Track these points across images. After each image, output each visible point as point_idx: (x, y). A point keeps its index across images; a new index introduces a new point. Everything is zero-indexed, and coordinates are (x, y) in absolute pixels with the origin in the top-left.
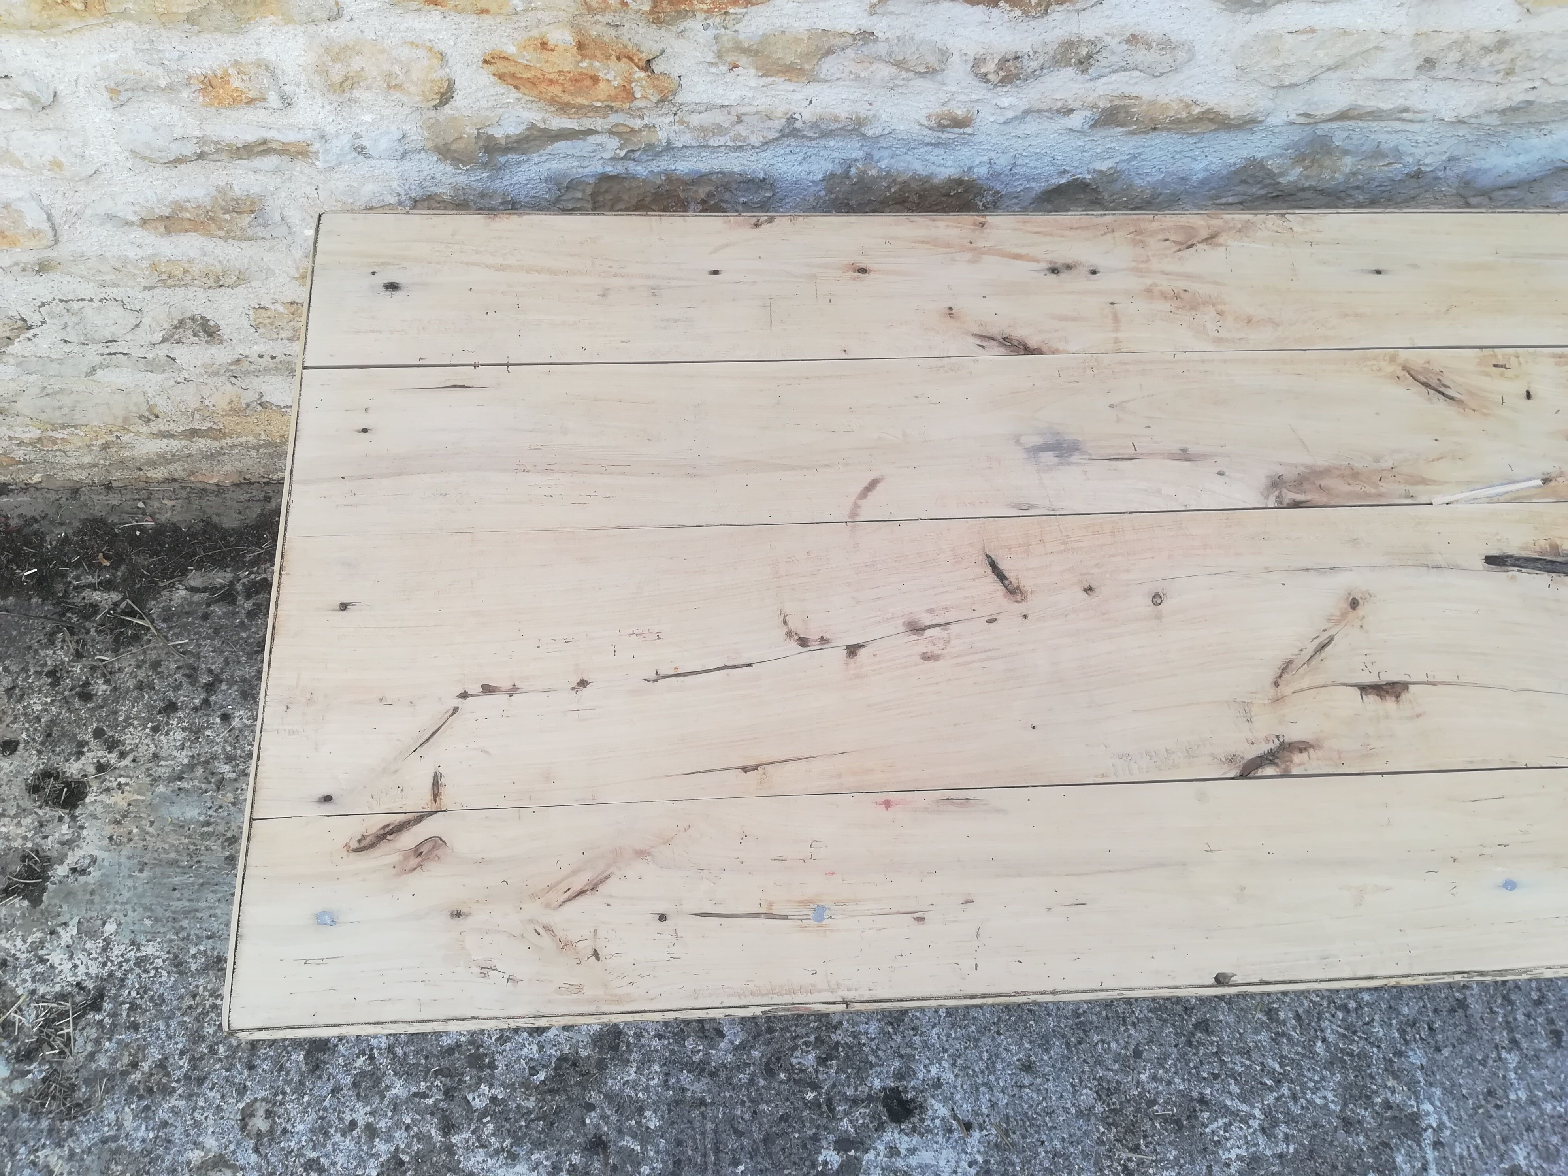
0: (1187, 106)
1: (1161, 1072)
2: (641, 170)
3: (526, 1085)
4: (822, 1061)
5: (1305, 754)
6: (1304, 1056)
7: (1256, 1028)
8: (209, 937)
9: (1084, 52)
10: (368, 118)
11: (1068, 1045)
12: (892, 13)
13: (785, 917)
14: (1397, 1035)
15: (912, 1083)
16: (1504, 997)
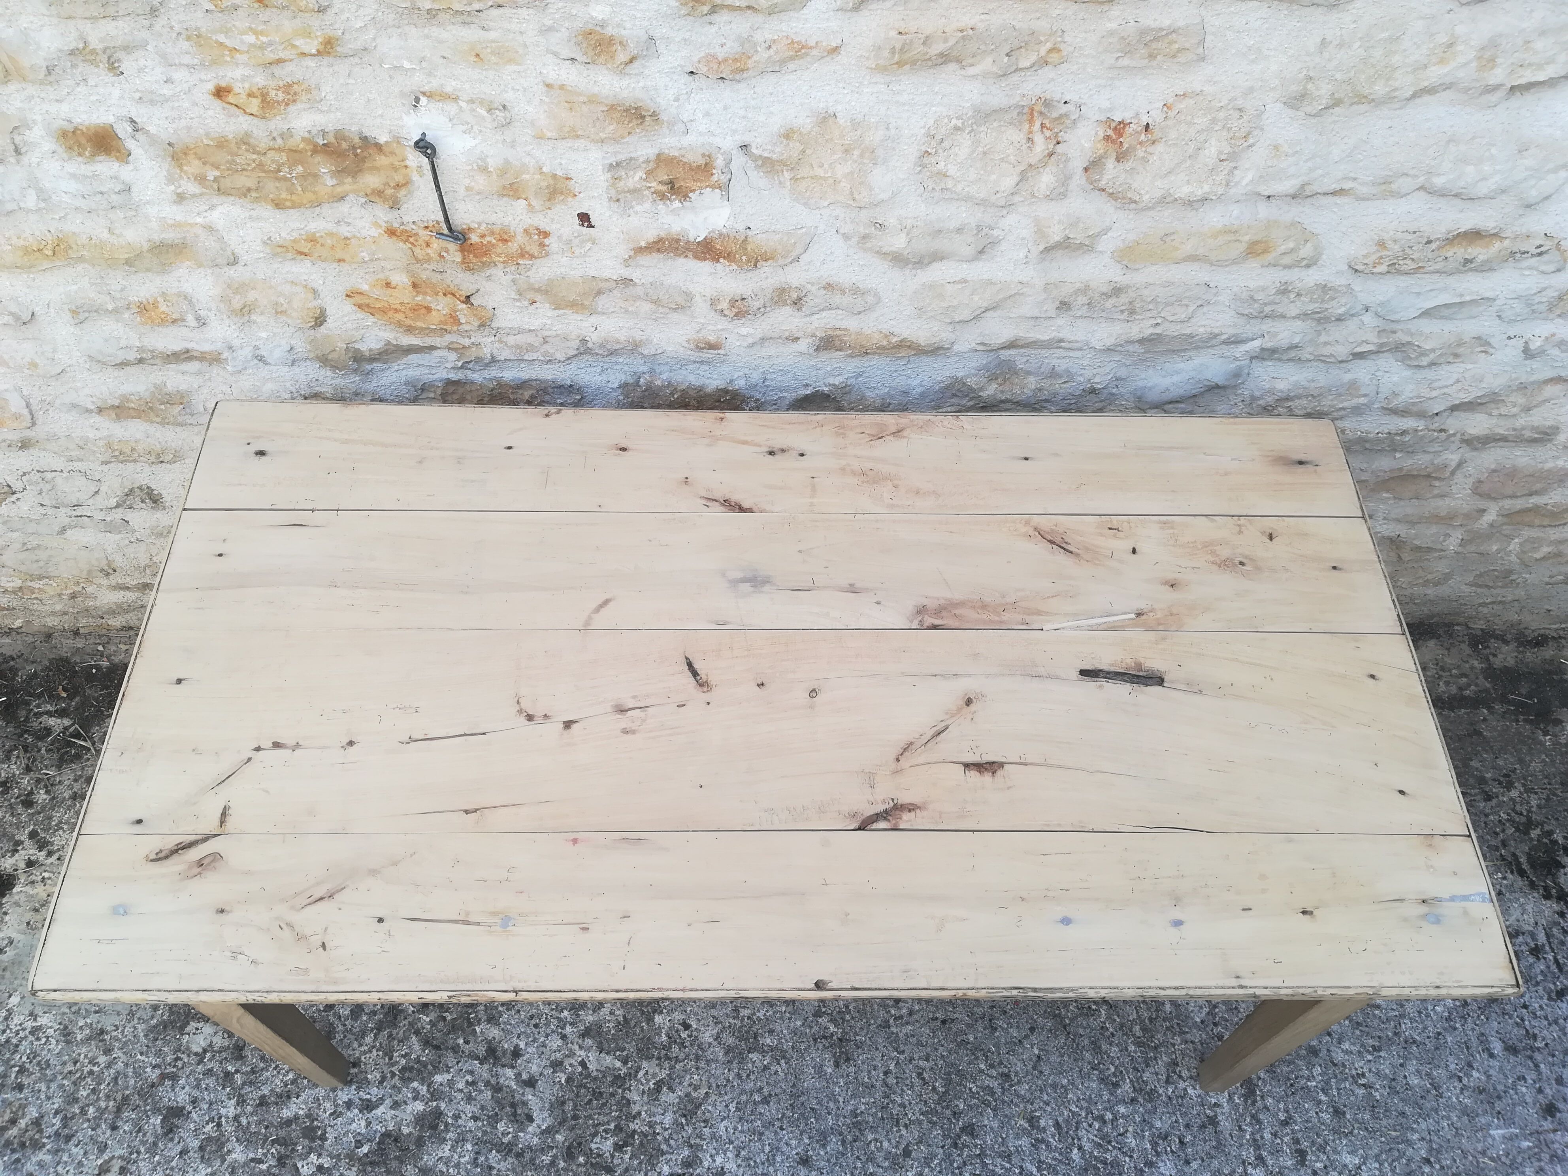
0: (886, 336)
1: (926, 1170)
2: (477, 377)
3: (351, 1156)
4: (618, 1147)
5: (913, 813)
6: (1060, 1161)
7: (1018, 1134)
8: (96, 1012)
9: (795, 296)
10: (264, 335)
11: (844, 1142)
12: (643, 266)
13: (478, 924)
14: (1149, 1146)
15: (698, 1171)
16: (1253, 1117)
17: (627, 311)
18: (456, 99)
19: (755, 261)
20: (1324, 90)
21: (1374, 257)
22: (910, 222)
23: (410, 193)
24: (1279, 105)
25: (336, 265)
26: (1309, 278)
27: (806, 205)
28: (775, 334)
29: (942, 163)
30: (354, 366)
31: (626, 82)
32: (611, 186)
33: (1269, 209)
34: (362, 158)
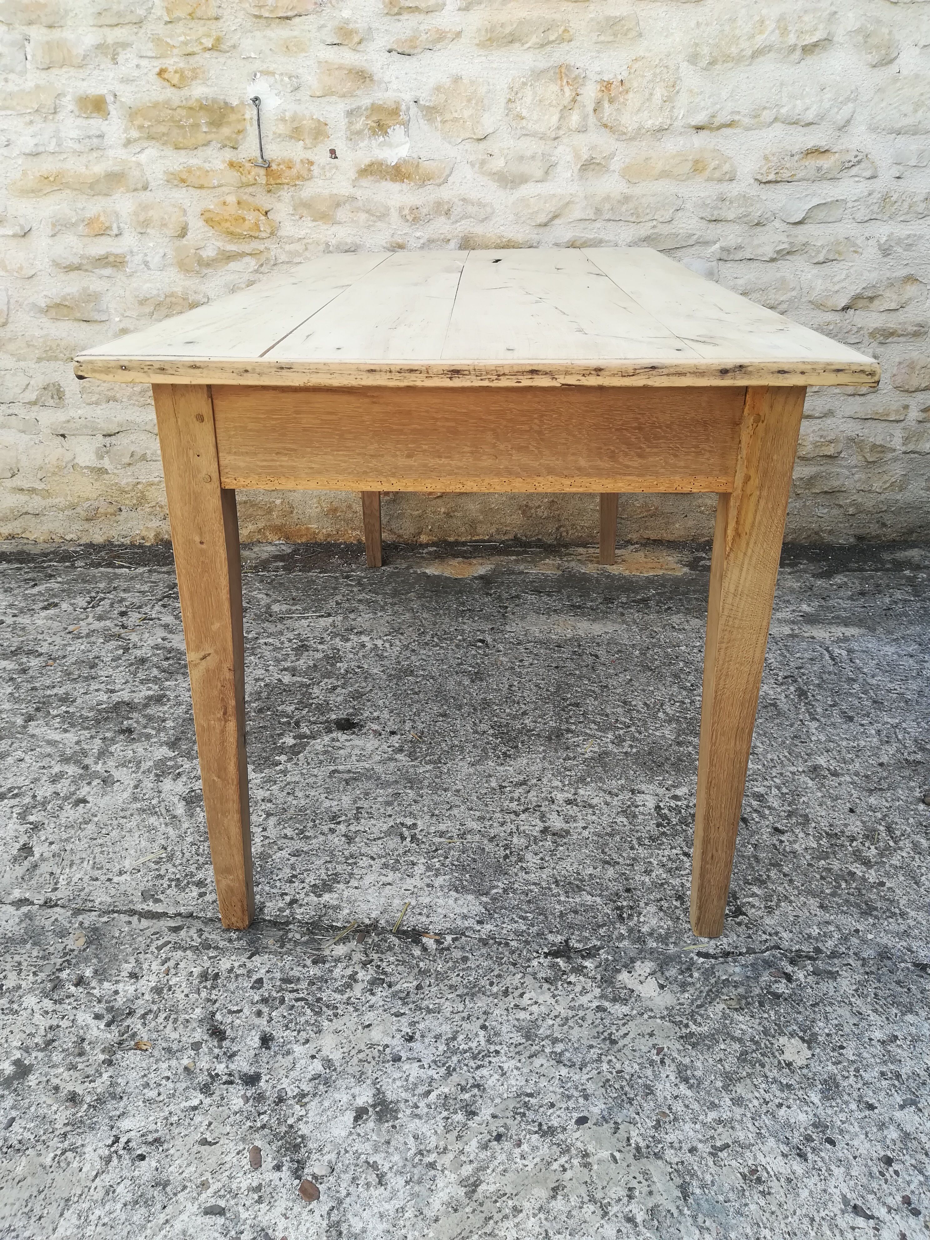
0: (500, 237)
3: (91, 709)
4: (298, 709)
6: (648, 718)
7: (613, 707)
9: (446, 208)
12: (362, 186)
16: (806, 703)
17: (353, 221)
18: (273, 74)
19: (425, 180)
20: (705, 50)
21: (765, 168)
22: (506, 151)
23: (244, 138)
24: (686, 63)
25: (198, 191)
26: (734, 190)
27: (450, 143)
28: (435, 236)
29: (518, 108)
30: (197, 268)
31: (357, 56)
32: (348, 128)
33: (699, 140)
34: (223, 116)
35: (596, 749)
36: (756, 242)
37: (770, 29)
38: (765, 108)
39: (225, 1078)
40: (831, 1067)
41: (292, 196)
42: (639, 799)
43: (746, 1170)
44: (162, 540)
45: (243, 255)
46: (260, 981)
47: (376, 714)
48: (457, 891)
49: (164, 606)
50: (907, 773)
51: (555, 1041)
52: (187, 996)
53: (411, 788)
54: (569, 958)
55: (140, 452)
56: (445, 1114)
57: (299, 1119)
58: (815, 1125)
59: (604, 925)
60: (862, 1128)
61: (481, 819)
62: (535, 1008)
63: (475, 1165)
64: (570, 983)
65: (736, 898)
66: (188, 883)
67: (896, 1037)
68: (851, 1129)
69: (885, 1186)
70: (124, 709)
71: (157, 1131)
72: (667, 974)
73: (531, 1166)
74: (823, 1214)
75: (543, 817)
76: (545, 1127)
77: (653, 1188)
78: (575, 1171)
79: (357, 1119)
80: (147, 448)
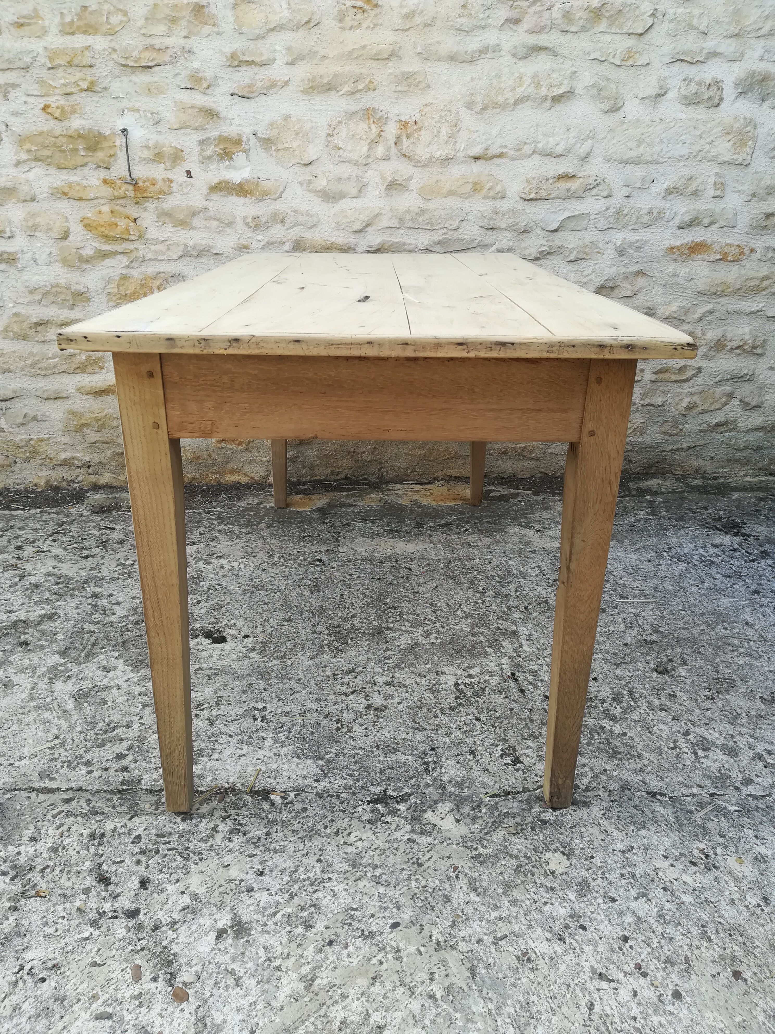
9: (281, 217)
12: (213, 200)
17: (206, 227)
18: (138, 111)
19: (264, 195)
20: (479, 99)
21: (528, 189)
22: (327, 174)
23: (115, 161)
24: (464, 108)
25: (78, 202)
26: (504, 205)
27: (282, 166)
28: (274, 240)
29: (336, 140)
30: (78, 264)
31: (206, 98)
32: (200, 155)
33: (477, 167)
34: (98, 143)
35: (409, 642)
36: (523, 245)
37: (527, 83)
38: (525, 143)
39: (111, 914)
40: (584, 873)
41: (156, 207)
42: (442, 678)
43: (519, 954)
44: (51, 486)
45: (116, 253)
46: (139, 837)
47: (233, 622)
48: (298, 757)
49: (54, 540)
50: (644, 650)
51: (375, 867)
52: (78, 852)
53: (262, 679)
54: (386, 804)
55: (32, 413)
56: (289, 928)
57: (172, 941)
58: (571, 916)
59: (414, 777)
60: (606, 916)
61: (318, 700)
62: (359, 844)
63: (312, 965)
64: (387, 822)
65: (515, 751)
66: (78, 764)
67: (633, 848)
68: (598, 917)
69: (623, 958)
70: (21, 627)
71: (55, 959)
72: (462, 811)
73: (356, 962)
74: (576, 981)
75: (367, 697)
76: (366, 933)
77: (449, 971)
78: (390, 964)
79: (218, 938)
80: (38, 410)
